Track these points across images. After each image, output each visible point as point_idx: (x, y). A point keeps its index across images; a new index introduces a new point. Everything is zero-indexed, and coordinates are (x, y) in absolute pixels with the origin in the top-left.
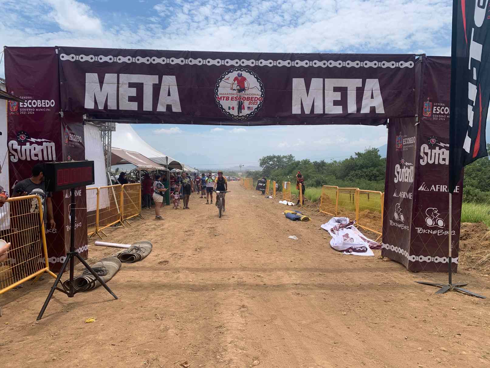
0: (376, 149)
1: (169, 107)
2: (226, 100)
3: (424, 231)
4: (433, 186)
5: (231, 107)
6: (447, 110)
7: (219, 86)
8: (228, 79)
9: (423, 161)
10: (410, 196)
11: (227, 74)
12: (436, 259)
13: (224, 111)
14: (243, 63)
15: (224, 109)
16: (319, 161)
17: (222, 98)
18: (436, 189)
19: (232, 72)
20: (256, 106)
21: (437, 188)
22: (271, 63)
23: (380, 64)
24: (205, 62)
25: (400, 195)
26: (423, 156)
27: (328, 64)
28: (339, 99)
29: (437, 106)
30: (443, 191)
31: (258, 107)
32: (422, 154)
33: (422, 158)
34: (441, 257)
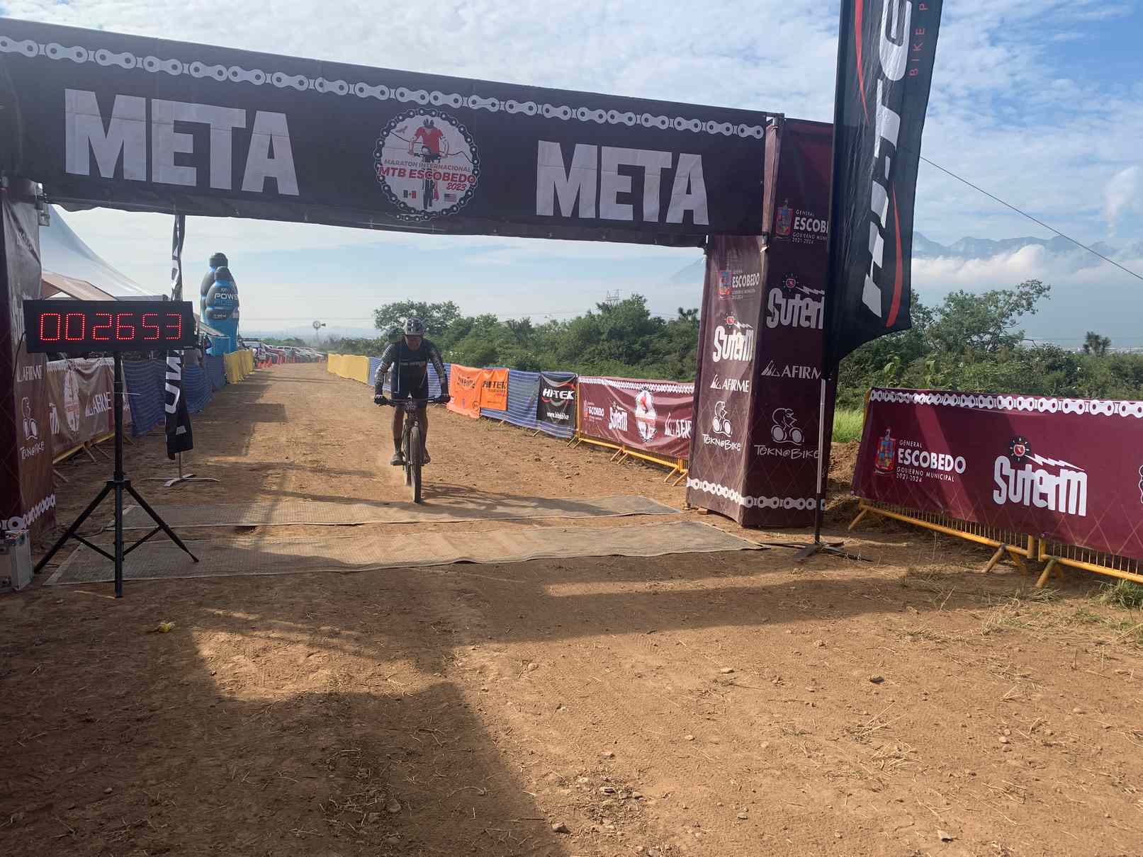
0: (641, 298)
1: (270, 183)
2: (399, 175)
3: (769, 451)
4: (787, 368)
5: (410, 191)
6: (816, 224)
7: (384, 143)
8: (402, 131)
9: (772, 321)
10: (746, 387)
11: (403, 120)
12: (788, 503)
13: (393, 199)
14: (436, 98)
15: (394, 195)
16: (518, 319)
17: (391, 171)
18: (791, 373)
19: (413, 116)
20: (461, 194)
21: (794, 371)
22: (493, 105)
23: (704, 127)
24: (354, 89)
25: (726, 385)
26: (772, 311)
27: (607, 117)
28: (628, 190)
29: (801, 217)
30: (804, 377)
31: (467, 196)
32: (771, 307)
33: (770, 314)
34: (795, 498)
